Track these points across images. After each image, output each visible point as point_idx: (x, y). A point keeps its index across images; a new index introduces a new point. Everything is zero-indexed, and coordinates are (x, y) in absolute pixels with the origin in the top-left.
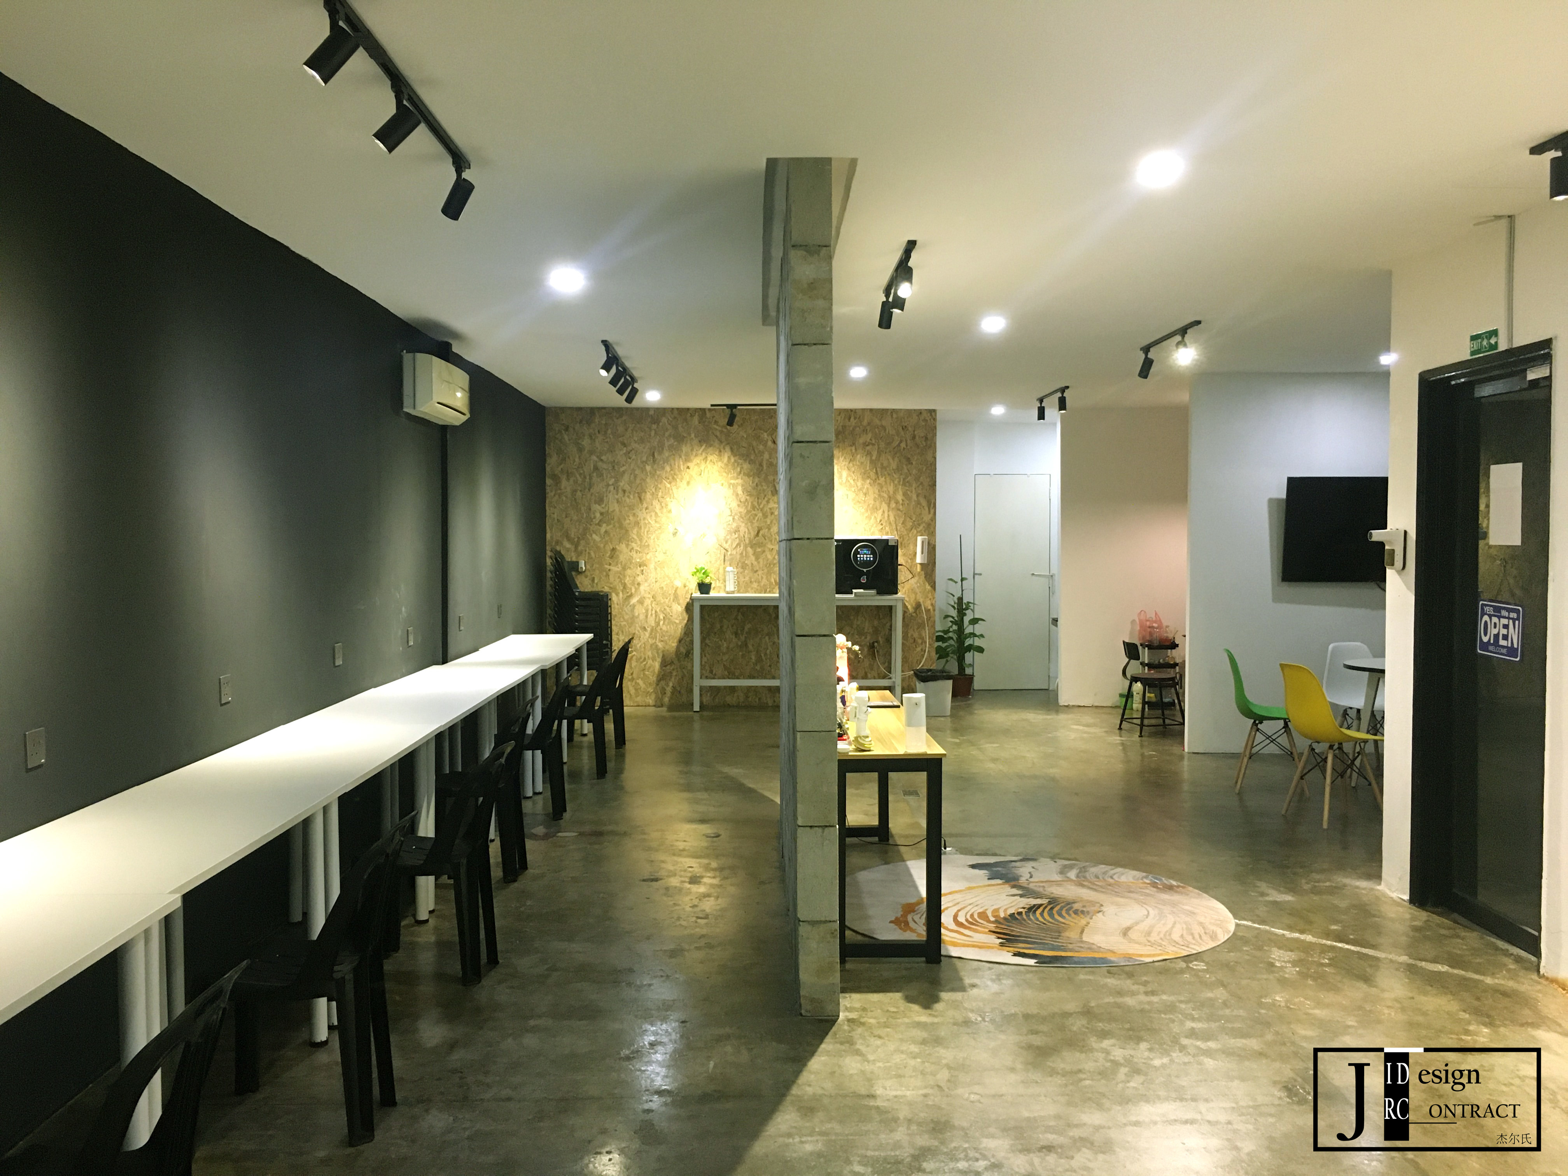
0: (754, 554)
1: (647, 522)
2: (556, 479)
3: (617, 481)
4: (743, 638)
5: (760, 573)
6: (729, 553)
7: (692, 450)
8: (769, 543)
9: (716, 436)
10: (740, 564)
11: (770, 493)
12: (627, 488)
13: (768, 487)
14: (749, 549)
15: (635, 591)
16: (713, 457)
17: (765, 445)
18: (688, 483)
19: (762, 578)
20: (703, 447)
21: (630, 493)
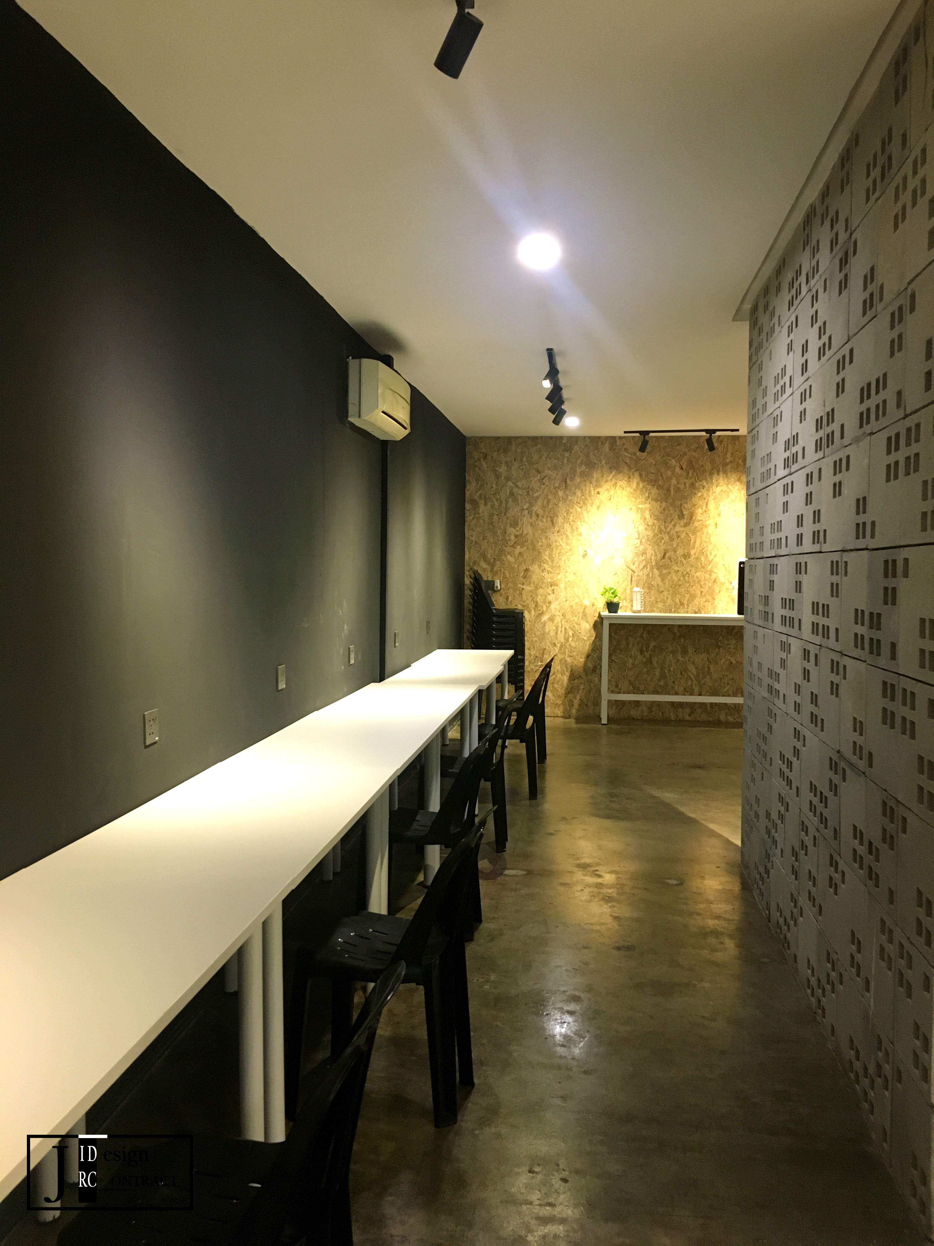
0: (660, 576)
1: (558, 544)
2: (475, 503)
3: (531, 505)
4: (647, 655)
5: (665, 593)
6: (636, 574)
7: (602, 476)
8: (675, 565)
9: (626, 463)
10: (646, 585)
11: (677, 517)
12: (540, 512)
13: (675, 511)
14: (655, 571)
15: (547, 609)
16: (623, 483)
17: (673, 471)
18: (598, 507)
19: (667, 598)
20: (613, 473)
21: (543, 517)
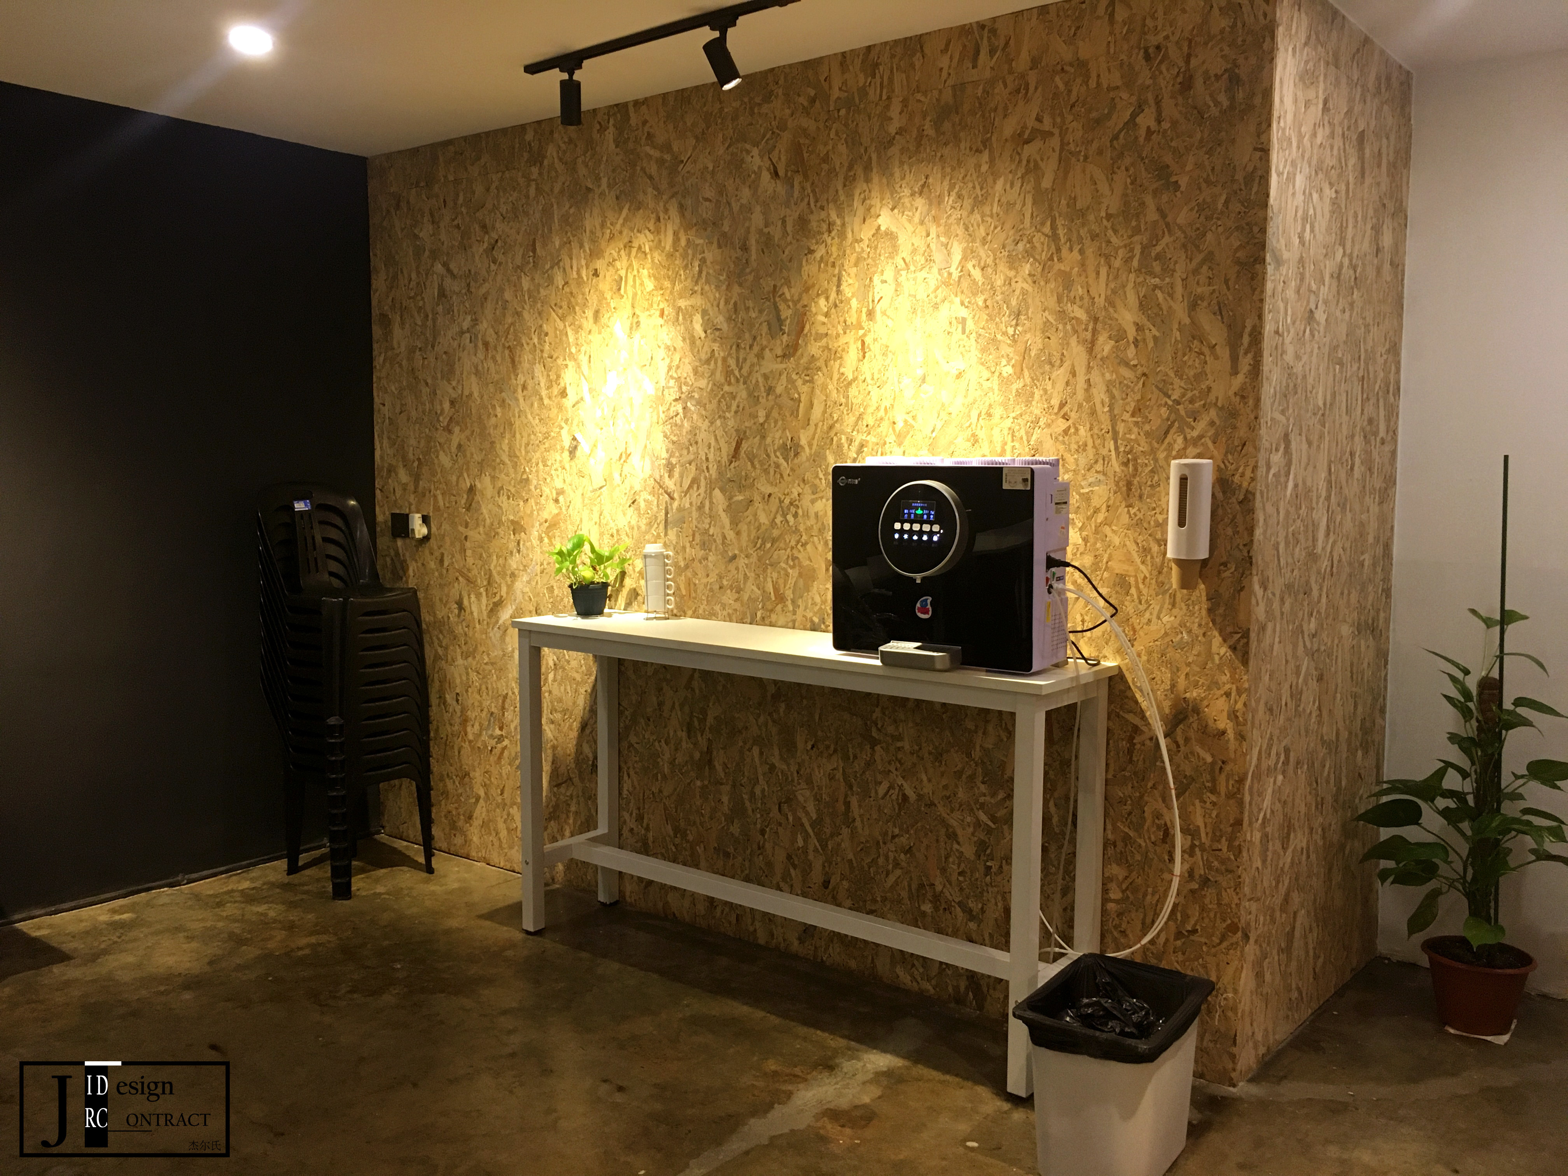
0: (728, 509)
1: (525, 421)
2: (386, 321)
3: (475, 321)
4: (703, 742)
5: (742, 562)
6: (676, 505)
7: (603, 225)
8: (763, 479)
9: (651, 178)
10: (698, 538)
11: (765, 328)
12: (491, 338)
13: (761, 311)
14: (717, 492)
15: (507, 593)
16: (644, 240)
17: (754, 186)
18: (597, 315)
19: (746, 577)
20: (625, 212)
21: (495, 348)
